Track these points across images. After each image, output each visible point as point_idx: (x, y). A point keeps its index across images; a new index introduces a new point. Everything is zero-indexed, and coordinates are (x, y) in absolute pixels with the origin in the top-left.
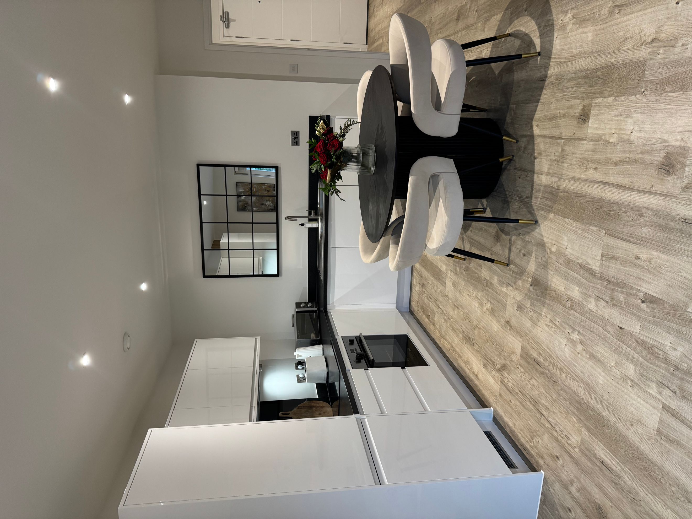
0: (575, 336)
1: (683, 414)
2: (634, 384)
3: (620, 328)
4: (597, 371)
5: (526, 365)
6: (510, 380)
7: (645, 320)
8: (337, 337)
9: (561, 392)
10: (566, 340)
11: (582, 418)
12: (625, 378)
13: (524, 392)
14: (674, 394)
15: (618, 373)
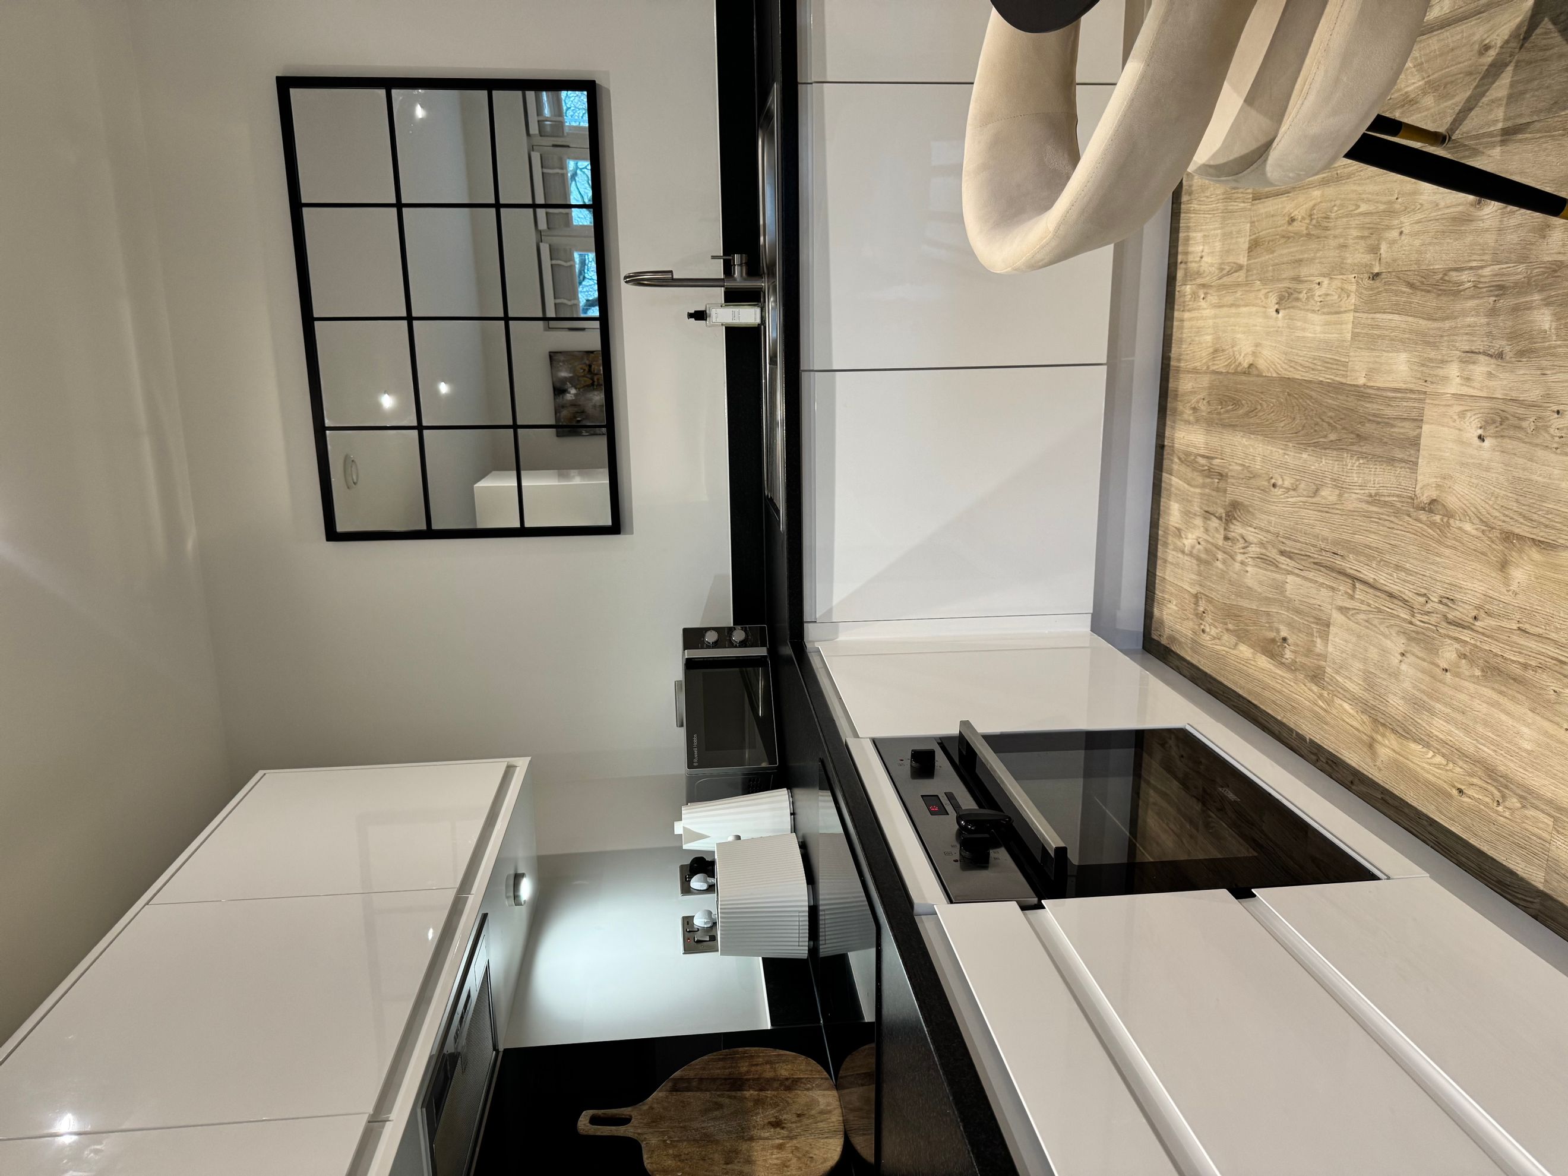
8: (851, 743)
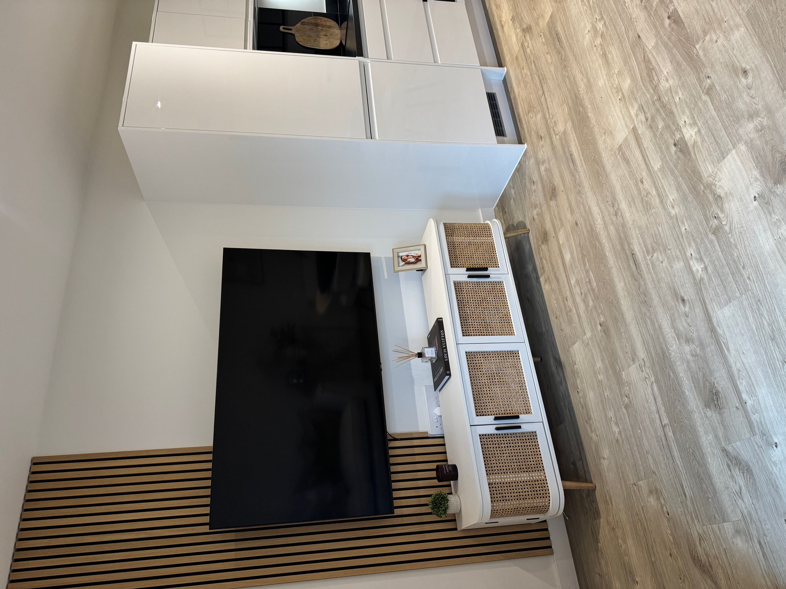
0: (600, 25)
1: (643, 141)
2: (623, 99)
3: (639, 36)
4: (601, 72)
5: (549, 36)
6: (530, 46)
7: (661, 38)
9: (567, 79)
10: (591, 26)
11: (573, 111)
12: (619, 89)
13: (537, 65)
14: (645, 121)
15: (617, 82)
